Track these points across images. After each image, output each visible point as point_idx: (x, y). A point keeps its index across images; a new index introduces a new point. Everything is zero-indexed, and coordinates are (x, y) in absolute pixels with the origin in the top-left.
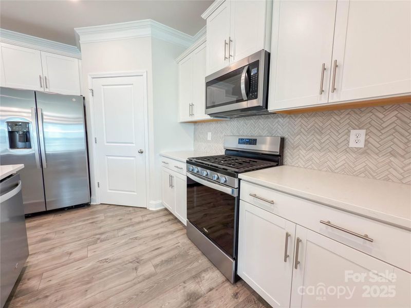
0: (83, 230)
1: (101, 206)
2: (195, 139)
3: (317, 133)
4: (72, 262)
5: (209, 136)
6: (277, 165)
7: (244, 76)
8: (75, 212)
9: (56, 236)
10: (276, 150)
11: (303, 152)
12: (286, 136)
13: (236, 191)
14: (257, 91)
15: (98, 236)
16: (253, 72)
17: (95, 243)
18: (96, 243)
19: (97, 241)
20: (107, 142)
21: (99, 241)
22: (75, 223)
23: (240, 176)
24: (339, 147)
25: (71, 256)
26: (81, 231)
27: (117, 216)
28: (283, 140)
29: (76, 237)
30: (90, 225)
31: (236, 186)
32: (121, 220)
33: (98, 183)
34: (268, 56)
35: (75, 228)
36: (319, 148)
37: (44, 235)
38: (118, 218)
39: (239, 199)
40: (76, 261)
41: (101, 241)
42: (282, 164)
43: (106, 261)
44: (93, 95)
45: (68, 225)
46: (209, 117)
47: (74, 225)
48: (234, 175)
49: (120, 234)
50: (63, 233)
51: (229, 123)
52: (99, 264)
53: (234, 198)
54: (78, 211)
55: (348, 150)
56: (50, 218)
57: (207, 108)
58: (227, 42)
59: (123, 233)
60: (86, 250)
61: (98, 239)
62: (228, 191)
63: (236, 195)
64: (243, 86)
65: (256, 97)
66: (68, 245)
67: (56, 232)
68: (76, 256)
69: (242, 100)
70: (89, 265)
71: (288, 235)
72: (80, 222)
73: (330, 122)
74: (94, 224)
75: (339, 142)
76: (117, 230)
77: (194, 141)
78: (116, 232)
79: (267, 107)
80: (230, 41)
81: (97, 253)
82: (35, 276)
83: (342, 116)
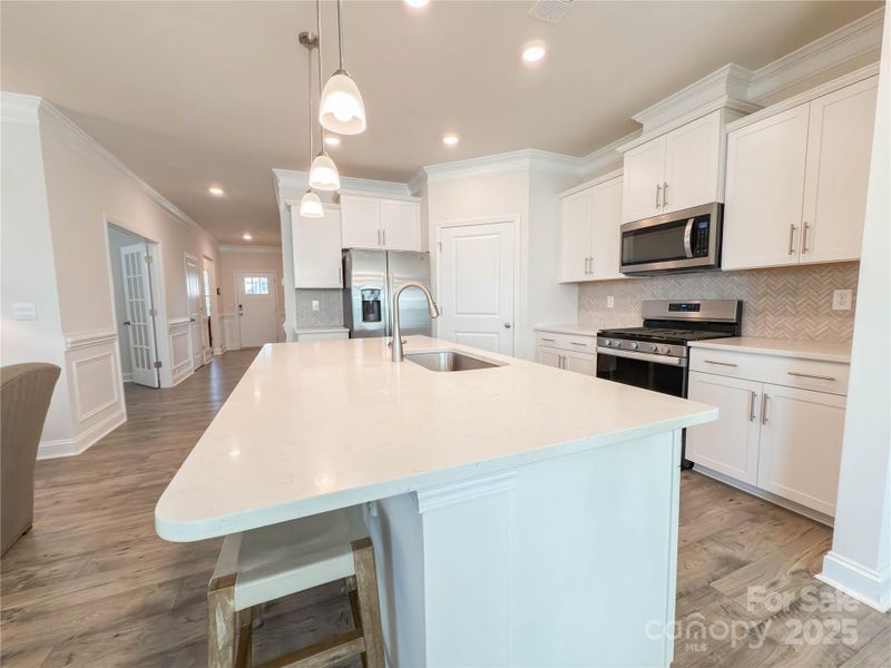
2: (581, 307)
3: (790, 294)
5: (611, 302)
6: (734, 336)
7: (689, 228)
10: (732, 317)
11: (771, 318)
12: (745, 299)
13: (684, 360)
14: (707, 248)
16: (703, 225)
20: (457, 314)
23: (689, 343)
24: (820, 310)
28: (740, 304)
31: (685, 355)
34: (722, 207)
36: (794, 312)
39: (688, 370)
42: (739, 335)
46: (623, 276)
48: (681, 342)
51: (648, 283)
53: (682, 368)
55: (832, 314)
57: (623, 264)
58: (662, 186)
62: (674, 361)
63: (684, 365)
64: (687, 240)
65: (706, 255)
69: (685, 258)
71: (754, 395)
73: (806, 281)
75: (820, 304)
77: (579, 309)
79: (720, 265)
80: (666, 186)
83: (823, 274)
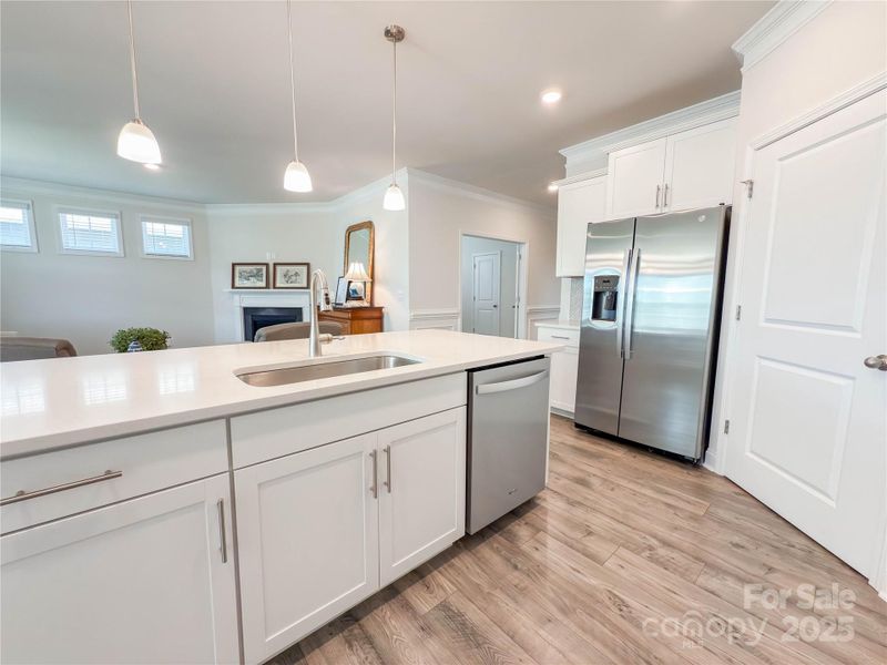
0: (643, 509)
1: (723, 482)
4: (578, 551)
8: (661, 464)
9: (601, 488)
15: (654, 542)
17: (637, 550)
18: (638, 554)
19: (643, 550)
20: (768, 320)
21: (647, 553)
22: (643, 485)
25: (587, 538)
26: (638, 507)
27: (739, 530)
29: (621, 512)
30: (663, 507)
32: (740, 551)
33: (727, 422)
35: (635, 493)
37: (589, 474)
38: (736, 539)
40: (583, 554)
41: (650, 558)
43: (621, 605)
44: (750, 196)
45: (630, 481)
47: (637, 488)
49: (702, 580)
50: (612, 490)
52: (604, 597)
54: (668, 466)
56: (619, 453)
59: (714, 583)
60: (613, 548)
61: (651, 548)
66: (599, 515)
67: (606, 480)
68: (593, 545)
70: (594, 582)
72: (652, 488)
74: (671, 511)
76: (707, 564)
78: (698, 566)
81: (622, 572)
82: (533, 526)
